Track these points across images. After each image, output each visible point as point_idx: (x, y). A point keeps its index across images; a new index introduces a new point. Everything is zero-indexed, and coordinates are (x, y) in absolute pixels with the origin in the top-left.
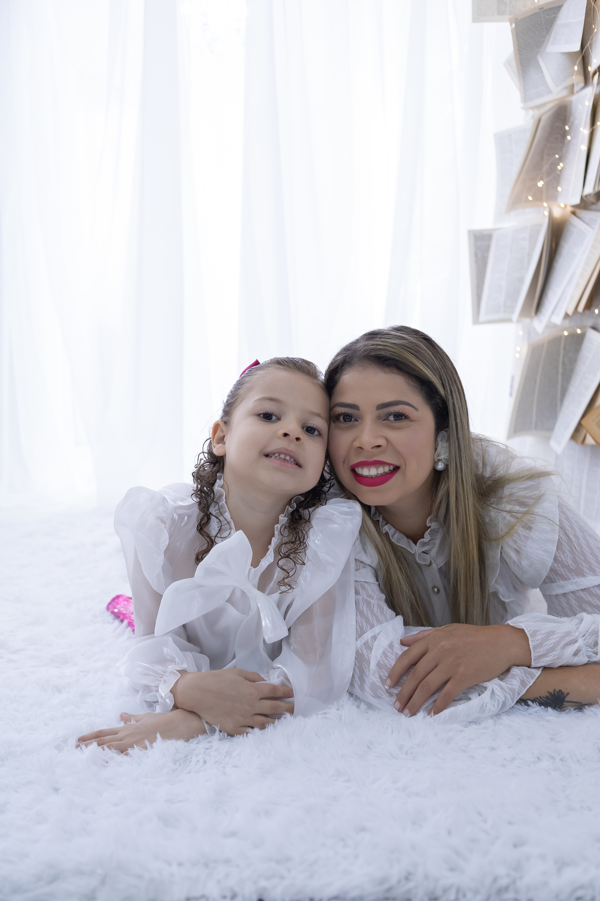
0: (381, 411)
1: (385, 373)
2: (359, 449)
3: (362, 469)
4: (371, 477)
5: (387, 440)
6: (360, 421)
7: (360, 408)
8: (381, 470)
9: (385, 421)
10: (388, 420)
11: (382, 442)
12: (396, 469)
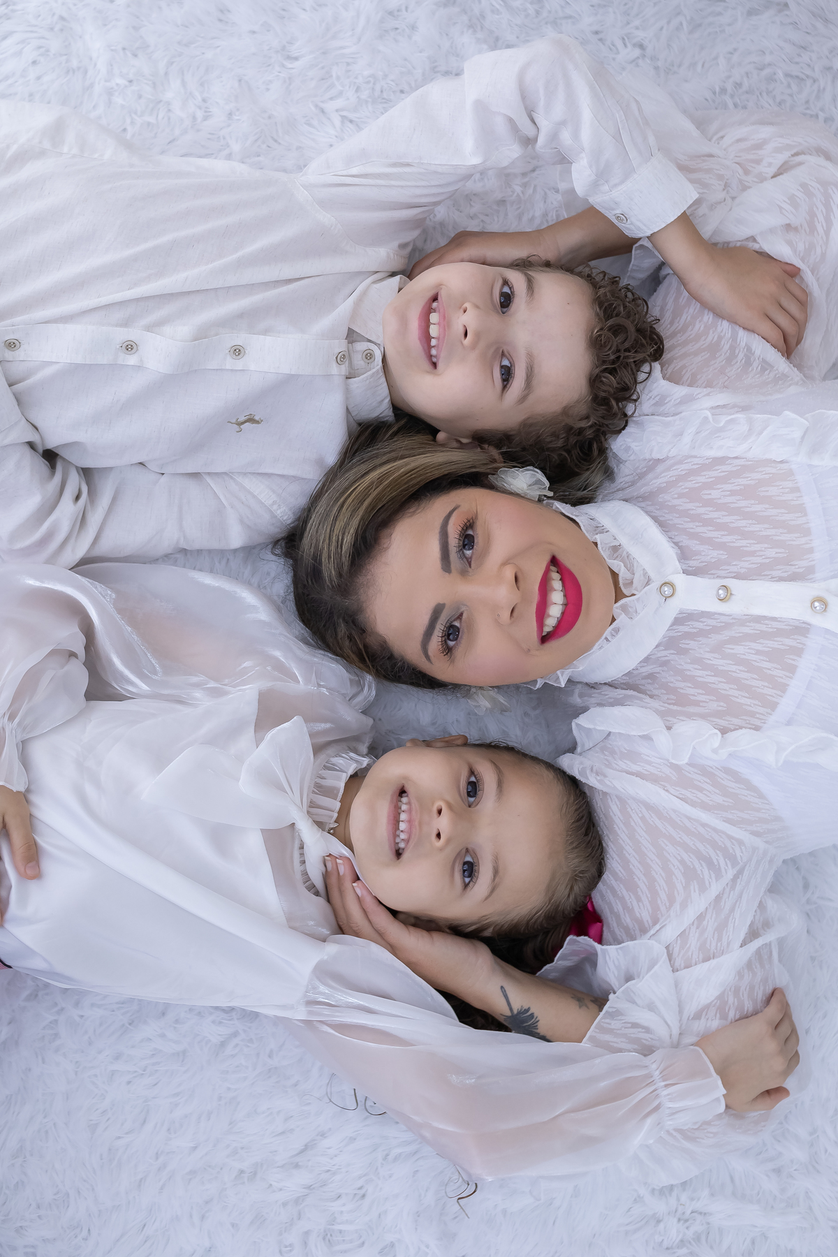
0: (453, 566)
1: (388, 548)
2: (515, 614)
3: (549, 616)
4: (566, 605)
5: (505, 564)
6: (463, 609)
7: (441, 603)
8: (557, 584)
9: (472, 563)
10: (471, 558)
11: (509, 573)
12: (554, 561)
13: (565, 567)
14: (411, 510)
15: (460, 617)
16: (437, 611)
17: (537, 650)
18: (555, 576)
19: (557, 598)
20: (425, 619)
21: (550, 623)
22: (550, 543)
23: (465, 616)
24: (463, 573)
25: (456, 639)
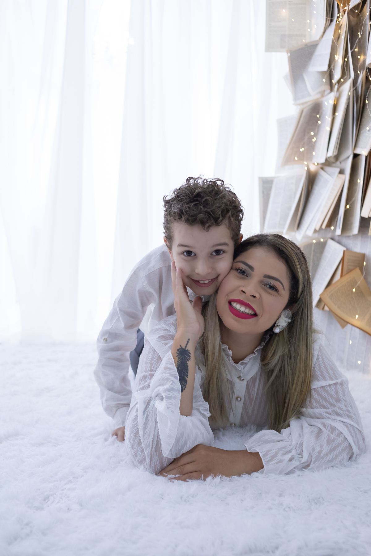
0: (265, 279)
2: (243, 292)
4: (239, 311)
5: (260, 295)
6: (250, 278)
7: (254, 270)
10: (266, 286)
11: (257, 295)
13: (253, 318)
14: (289, 273)
15: (247, 276)
16: (251, 268)
17: (227, 299)
18: (250, 312)
19: (242, 309)
20: (250, 263)
21: (235, 305)
22: (262, 316)
23: (247, 278)
24: (261, 282)
25: (240, 272)
